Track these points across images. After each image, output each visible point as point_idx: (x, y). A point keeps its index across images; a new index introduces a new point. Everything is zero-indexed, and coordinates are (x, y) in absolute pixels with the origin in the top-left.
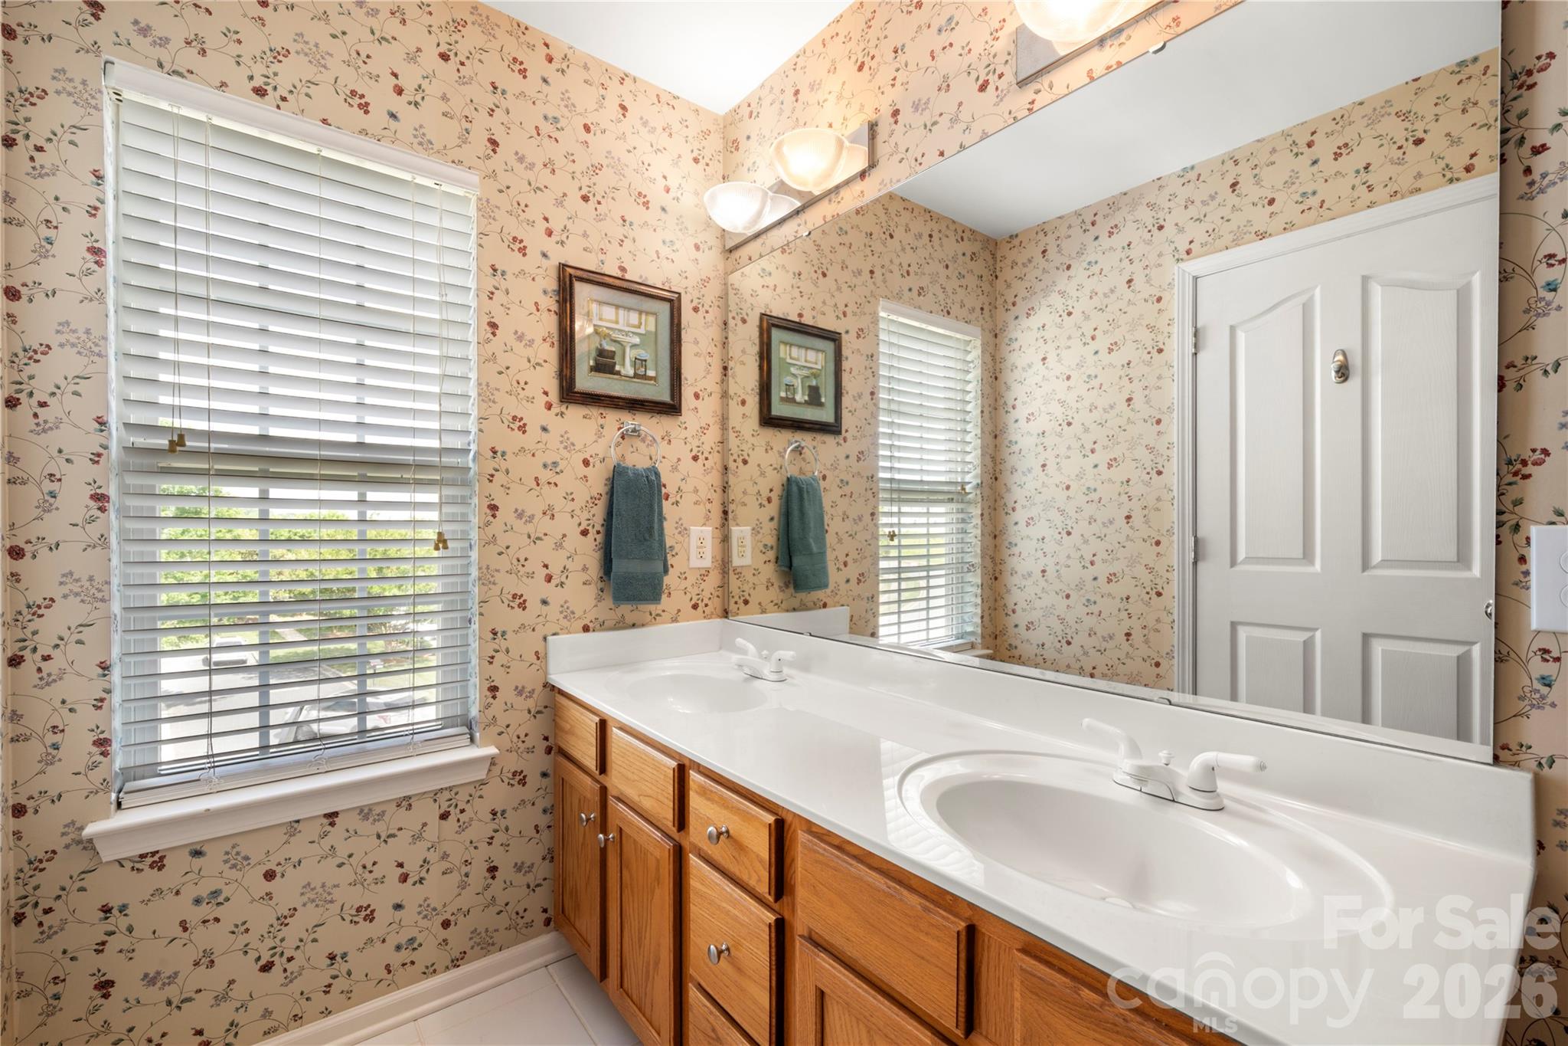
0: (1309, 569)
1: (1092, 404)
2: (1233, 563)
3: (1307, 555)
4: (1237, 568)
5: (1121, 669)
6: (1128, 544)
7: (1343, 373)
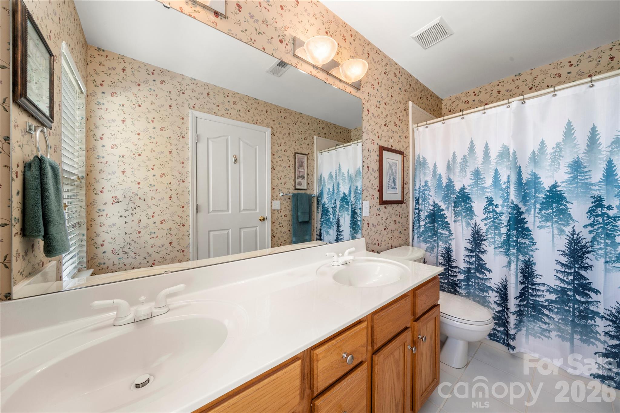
0: (228, 213)
1: (152, 149)
2: (209, 212)
3: (228, 210)
4: (210, 214)
5: (168, 257)
6: (170, 208)
7: (235, 161)
